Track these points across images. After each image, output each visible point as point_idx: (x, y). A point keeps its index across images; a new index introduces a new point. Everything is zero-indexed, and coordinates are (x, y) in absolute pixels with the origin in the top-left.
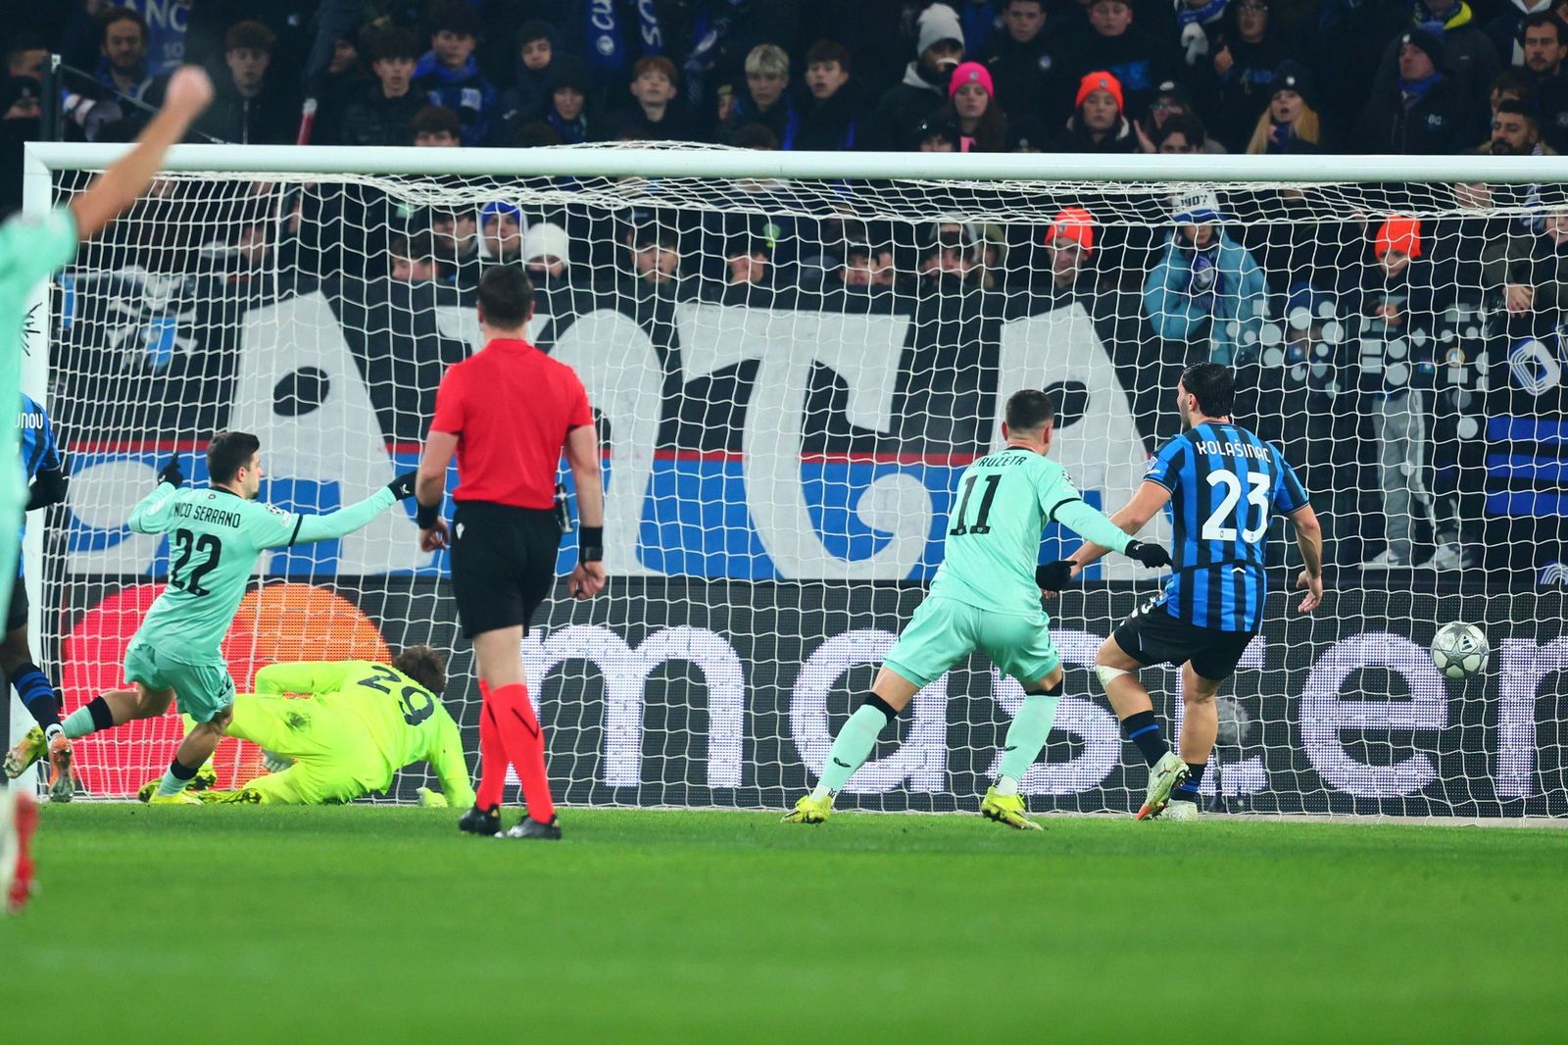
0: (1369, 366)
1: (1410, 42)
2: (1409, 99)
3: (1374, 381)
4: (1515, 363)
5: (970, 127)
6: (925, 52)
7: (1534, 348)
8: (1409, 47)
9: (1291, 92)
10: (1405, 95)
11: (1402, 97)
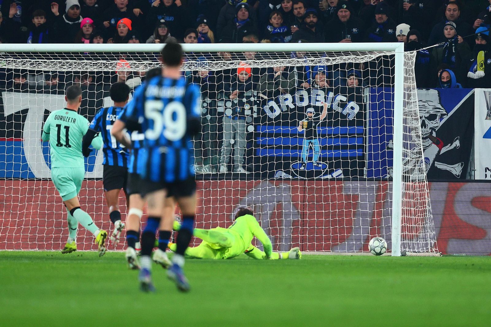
0: (220, 110)
1: (244, 7)
2: (238, 26)
3: (221, 114)
4: (266, 108)
5: (88, 37)
6: (68, 11)
7: (273, 104)
8: (244, 9)
9: (205, 24)
10: (238, 24)
11: (237, 24)
